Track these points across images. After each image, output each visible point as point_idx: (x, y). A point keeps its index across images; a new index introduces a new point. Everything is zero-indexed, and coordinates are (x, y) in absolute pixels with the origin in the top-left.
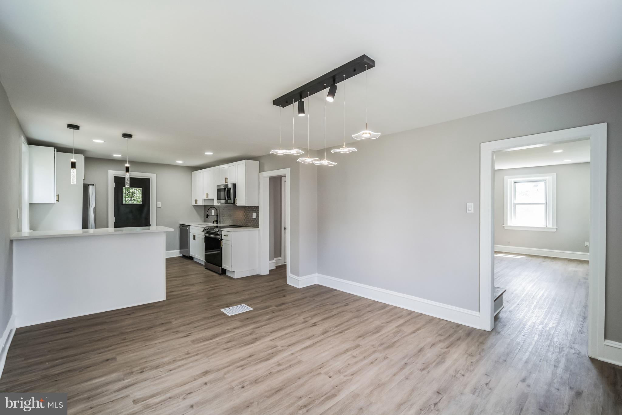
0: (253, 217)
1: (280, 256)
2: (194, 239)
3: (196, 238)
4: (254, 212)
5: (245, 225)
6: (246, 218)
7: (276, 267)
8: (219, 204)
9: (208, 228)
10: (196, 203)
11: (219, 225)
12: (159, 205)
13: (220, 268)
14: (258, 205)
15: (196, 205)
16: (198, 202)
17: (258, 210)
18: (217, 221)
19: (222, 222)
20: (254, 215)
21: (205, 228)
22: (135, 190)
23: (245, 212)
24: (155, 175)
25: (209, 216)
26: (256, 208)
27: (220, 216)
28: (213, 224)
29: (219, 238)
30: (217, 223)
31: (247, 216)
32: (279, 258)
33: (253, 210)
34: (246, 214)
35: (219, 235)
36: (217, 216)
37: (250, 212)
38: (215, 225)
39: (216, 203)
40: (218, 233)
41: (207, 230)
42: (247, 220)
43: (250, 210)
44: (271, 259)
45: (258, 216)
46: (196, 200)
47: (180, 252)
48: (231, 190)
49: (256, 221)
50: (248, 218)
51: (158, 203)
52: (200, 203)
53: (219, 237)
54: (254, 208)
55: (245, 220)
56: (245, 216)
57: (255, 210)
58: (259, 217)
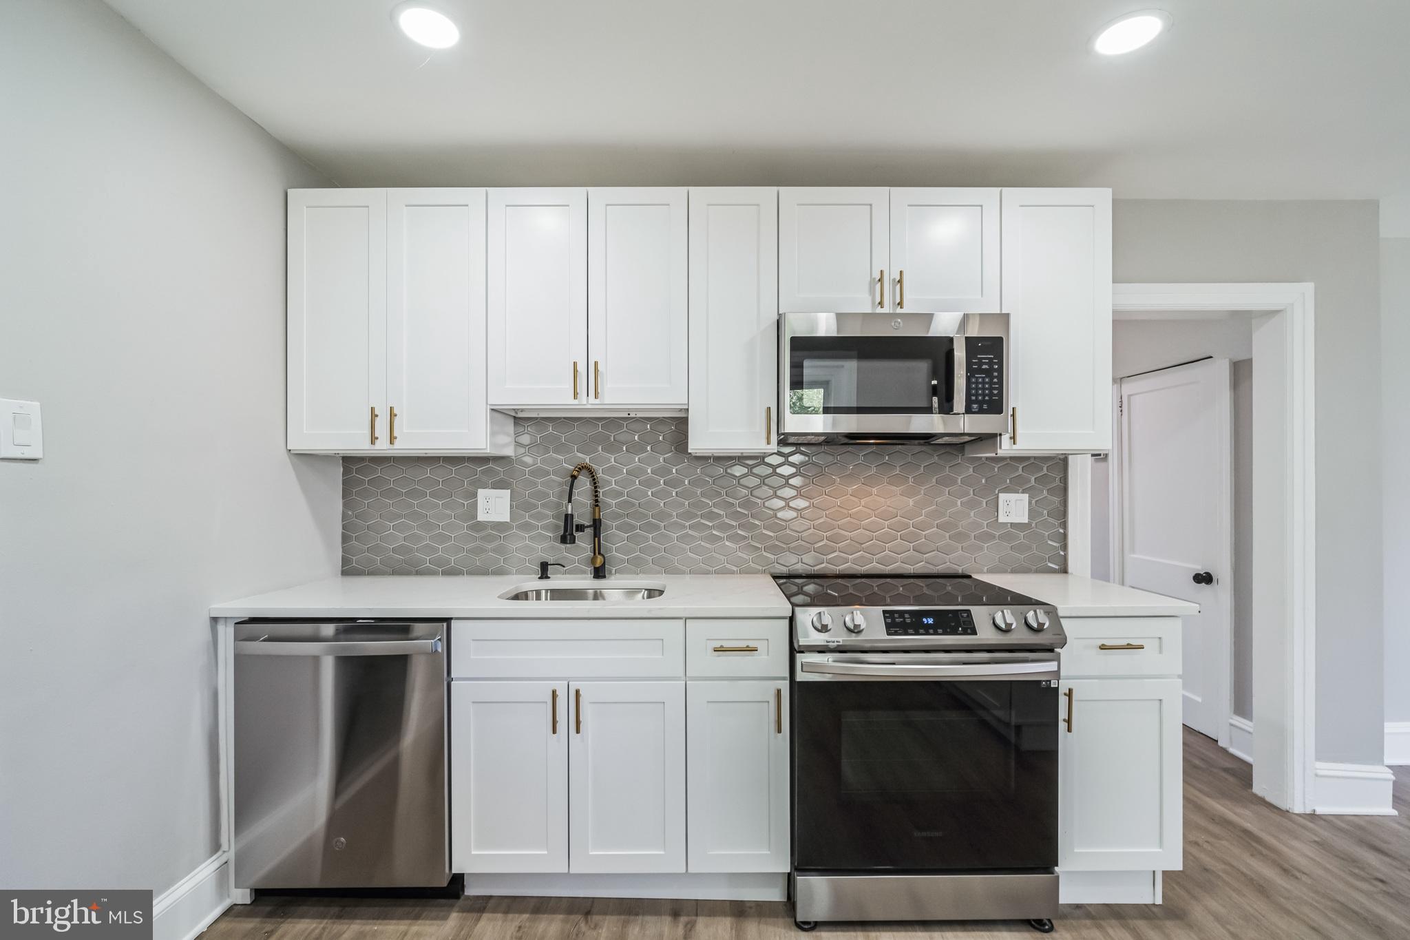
0: (1000, 519)
4: (1008, 490)
20: (1013, 507)
36: (598, 525)
49: (1033, 536)
57: (1020, 481)
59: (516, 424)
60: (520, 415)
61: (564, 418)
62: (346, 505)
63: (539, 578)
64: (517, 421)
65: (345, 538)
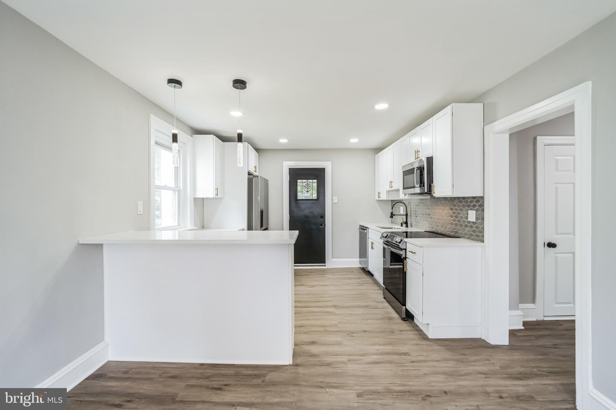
0: (469, 220)
1: (534, 301)
2: (372, 248)
3: (374, 247)
4: (471, 209)
5: (452, 234)
6: (454, 220)
7: (525, 323)
8: (407, 197)
9: (387, 235)
10: (379, 197)
11: (409, 230)
12: (335, 201)
13: (404, 307)
14: (482, 195)
15: (379, 199)
16: (381, 195)
17: (482, 206)
18: (406, 223)
19: (413, 225)
20: (472, 216)
21: (383, 233)
22: (312, 184)
23: (451, 209)
24: (330, 163)
25: (394, 215)
26: (478, 201)
27: (411, 216)
28: (401, 227)
29: (402, 255)
30: (407, 226)
31: (456, 217)
32: (531, 306)
33: (469, 206)
34: (454, 213)
35: (402, 249)
36: (407, 215)
37: (462, 210)
38: (404, 229)
39: (401, 196)
40: (400, 245)
41: (386, 237)
42: (456, 225)
43: (464, 206)
44: (513, 306)
45: (481, 218)
46: (379, 193)
47: (360, 263)
48: (424, 169)
49: (477, 227)
50: (459, 221)
52: (384, 197)
53: (401, 252)
54: (471, 202)
55: (452, 224)
56: (452, 216)
57: (474, 206)
58: (483, 219)
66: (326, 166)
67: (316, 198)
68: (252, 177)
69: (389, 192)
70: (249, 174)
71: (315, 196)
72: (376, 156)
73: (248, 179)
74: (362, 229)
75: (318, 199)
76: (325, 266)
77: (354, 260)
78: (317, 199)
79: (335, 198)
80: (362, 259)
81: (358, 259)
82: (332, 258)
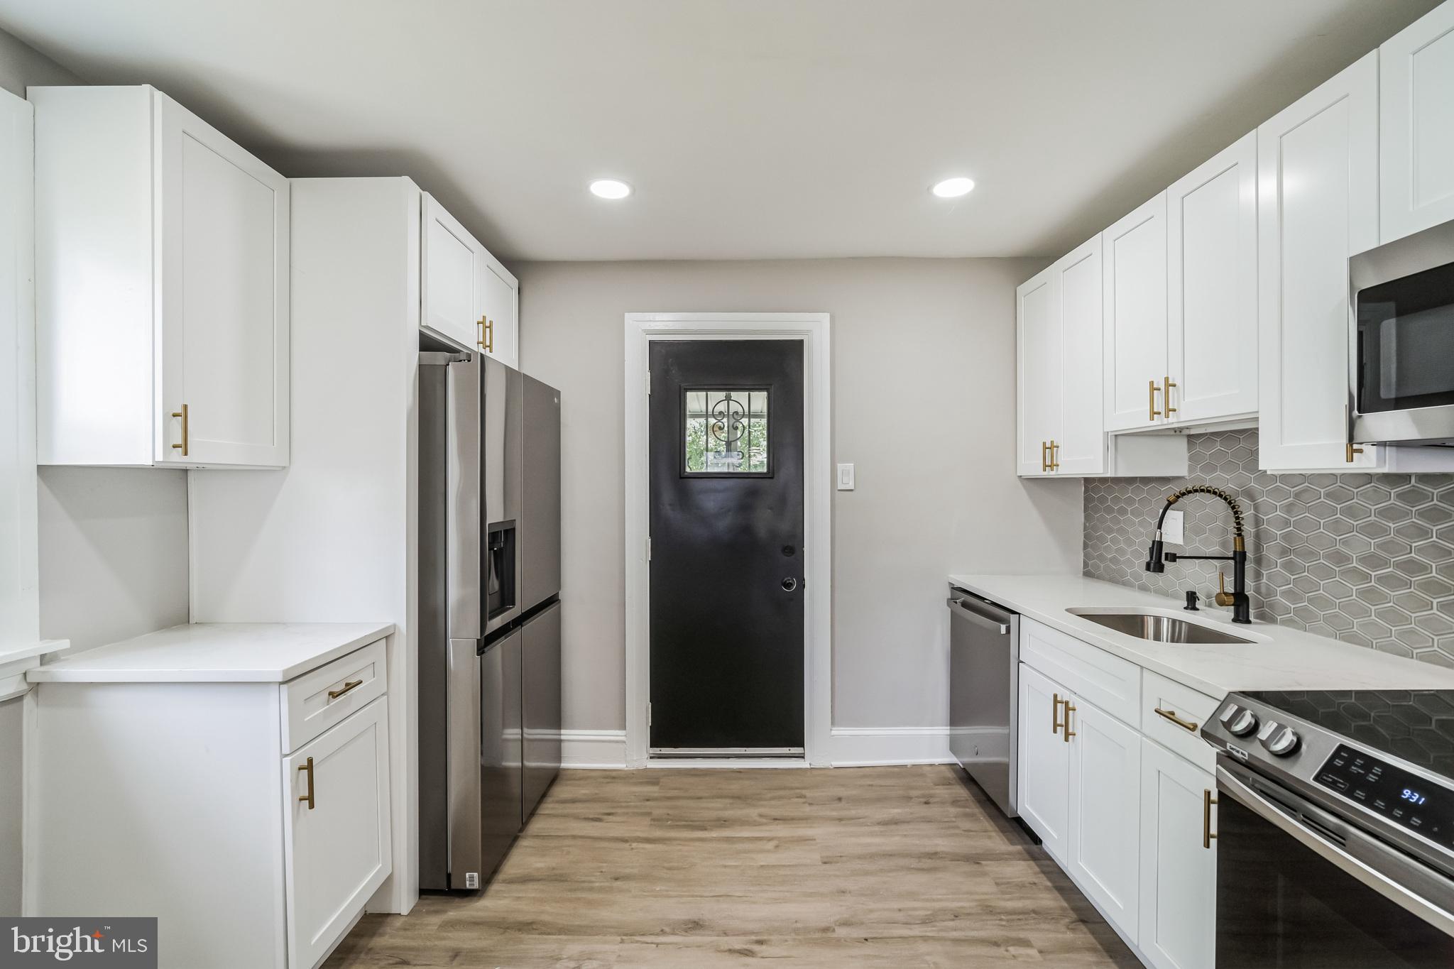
2: (1060, 727)
3: (1076, 724)
10: (1050, 466)
12: (846, 482)
15: (1050, 474)
16: (1060, 457)
18: (1240, 599)
24: (825, 318)
25: (1173, 558)
36: (1240, 558)
46: (1050, 449)
51: (840, 466)
59: (1189, 442)
60: (1193, 432)
61: (1231, 431)
62: (1087, 518)
63: (1185, 608)
64: (1191, 438)
65: (1086, 546)
66: (808, 332)
67: (765, 470)
68: (439, 358)
69: (1120, 440)
70: (428, 344)
71: (759, 460)
72: (1018, 288)
73: (422, 368)
74: (965, 605)
75: (773, 473)
76: (803, 757)
77: (926, 731)
78: (770, 475)
79: (846, 468)
80: (962, 731)
81: (943, 731)
82: (833, 723)
